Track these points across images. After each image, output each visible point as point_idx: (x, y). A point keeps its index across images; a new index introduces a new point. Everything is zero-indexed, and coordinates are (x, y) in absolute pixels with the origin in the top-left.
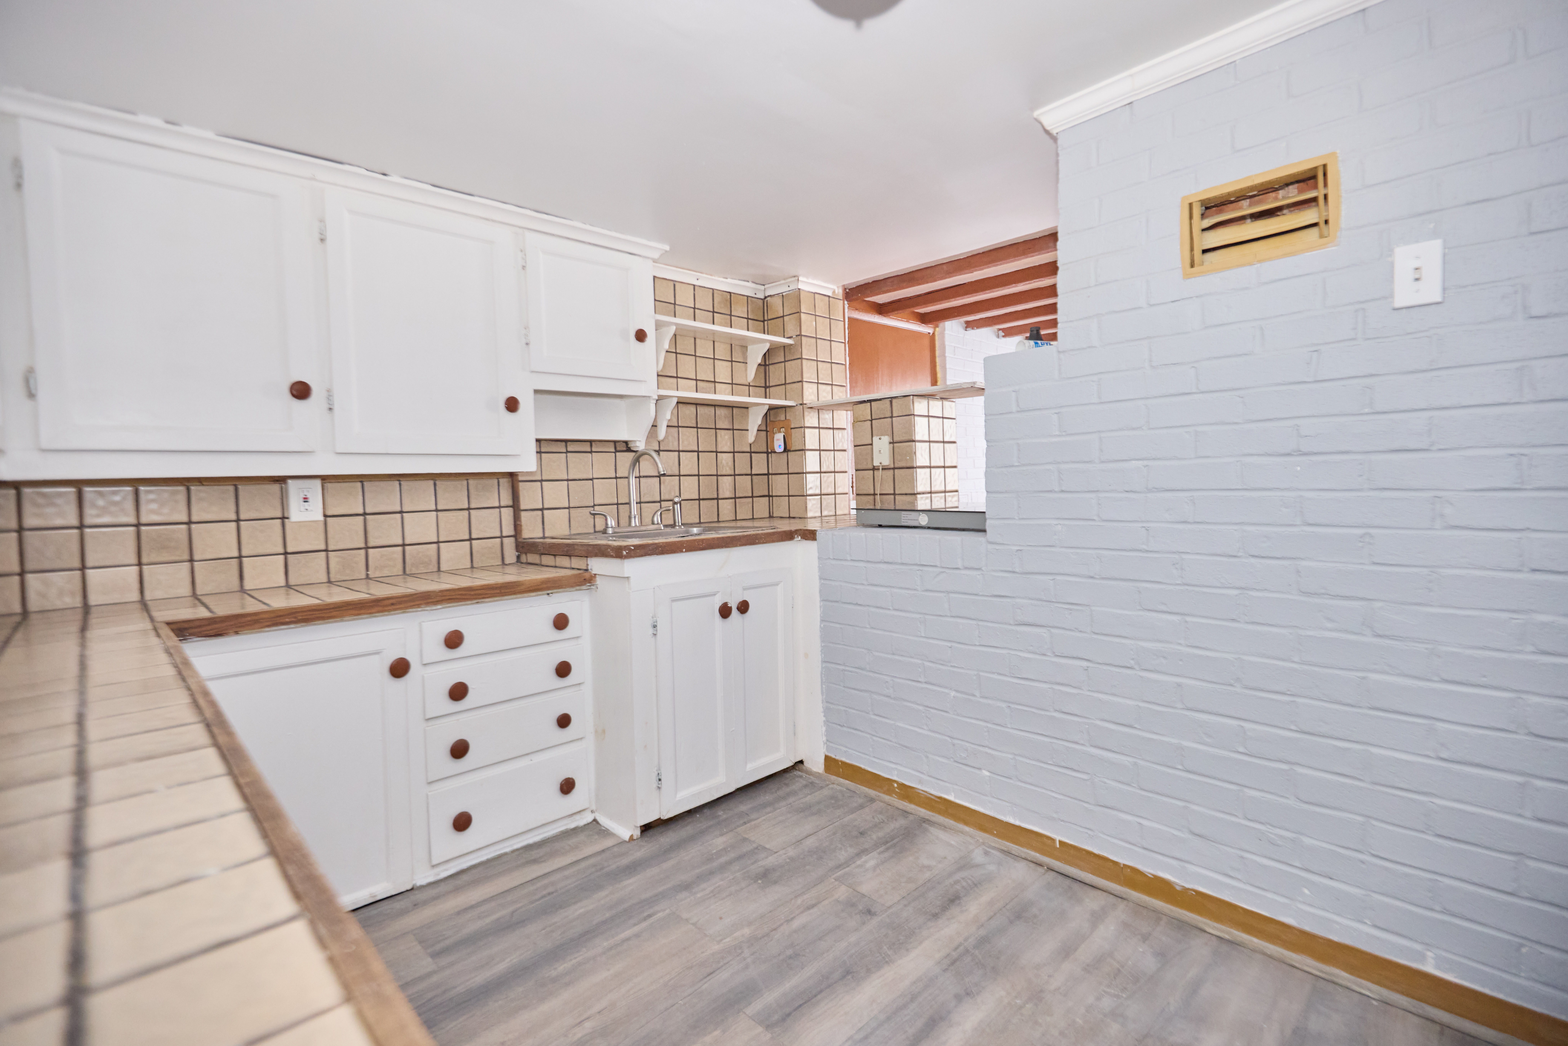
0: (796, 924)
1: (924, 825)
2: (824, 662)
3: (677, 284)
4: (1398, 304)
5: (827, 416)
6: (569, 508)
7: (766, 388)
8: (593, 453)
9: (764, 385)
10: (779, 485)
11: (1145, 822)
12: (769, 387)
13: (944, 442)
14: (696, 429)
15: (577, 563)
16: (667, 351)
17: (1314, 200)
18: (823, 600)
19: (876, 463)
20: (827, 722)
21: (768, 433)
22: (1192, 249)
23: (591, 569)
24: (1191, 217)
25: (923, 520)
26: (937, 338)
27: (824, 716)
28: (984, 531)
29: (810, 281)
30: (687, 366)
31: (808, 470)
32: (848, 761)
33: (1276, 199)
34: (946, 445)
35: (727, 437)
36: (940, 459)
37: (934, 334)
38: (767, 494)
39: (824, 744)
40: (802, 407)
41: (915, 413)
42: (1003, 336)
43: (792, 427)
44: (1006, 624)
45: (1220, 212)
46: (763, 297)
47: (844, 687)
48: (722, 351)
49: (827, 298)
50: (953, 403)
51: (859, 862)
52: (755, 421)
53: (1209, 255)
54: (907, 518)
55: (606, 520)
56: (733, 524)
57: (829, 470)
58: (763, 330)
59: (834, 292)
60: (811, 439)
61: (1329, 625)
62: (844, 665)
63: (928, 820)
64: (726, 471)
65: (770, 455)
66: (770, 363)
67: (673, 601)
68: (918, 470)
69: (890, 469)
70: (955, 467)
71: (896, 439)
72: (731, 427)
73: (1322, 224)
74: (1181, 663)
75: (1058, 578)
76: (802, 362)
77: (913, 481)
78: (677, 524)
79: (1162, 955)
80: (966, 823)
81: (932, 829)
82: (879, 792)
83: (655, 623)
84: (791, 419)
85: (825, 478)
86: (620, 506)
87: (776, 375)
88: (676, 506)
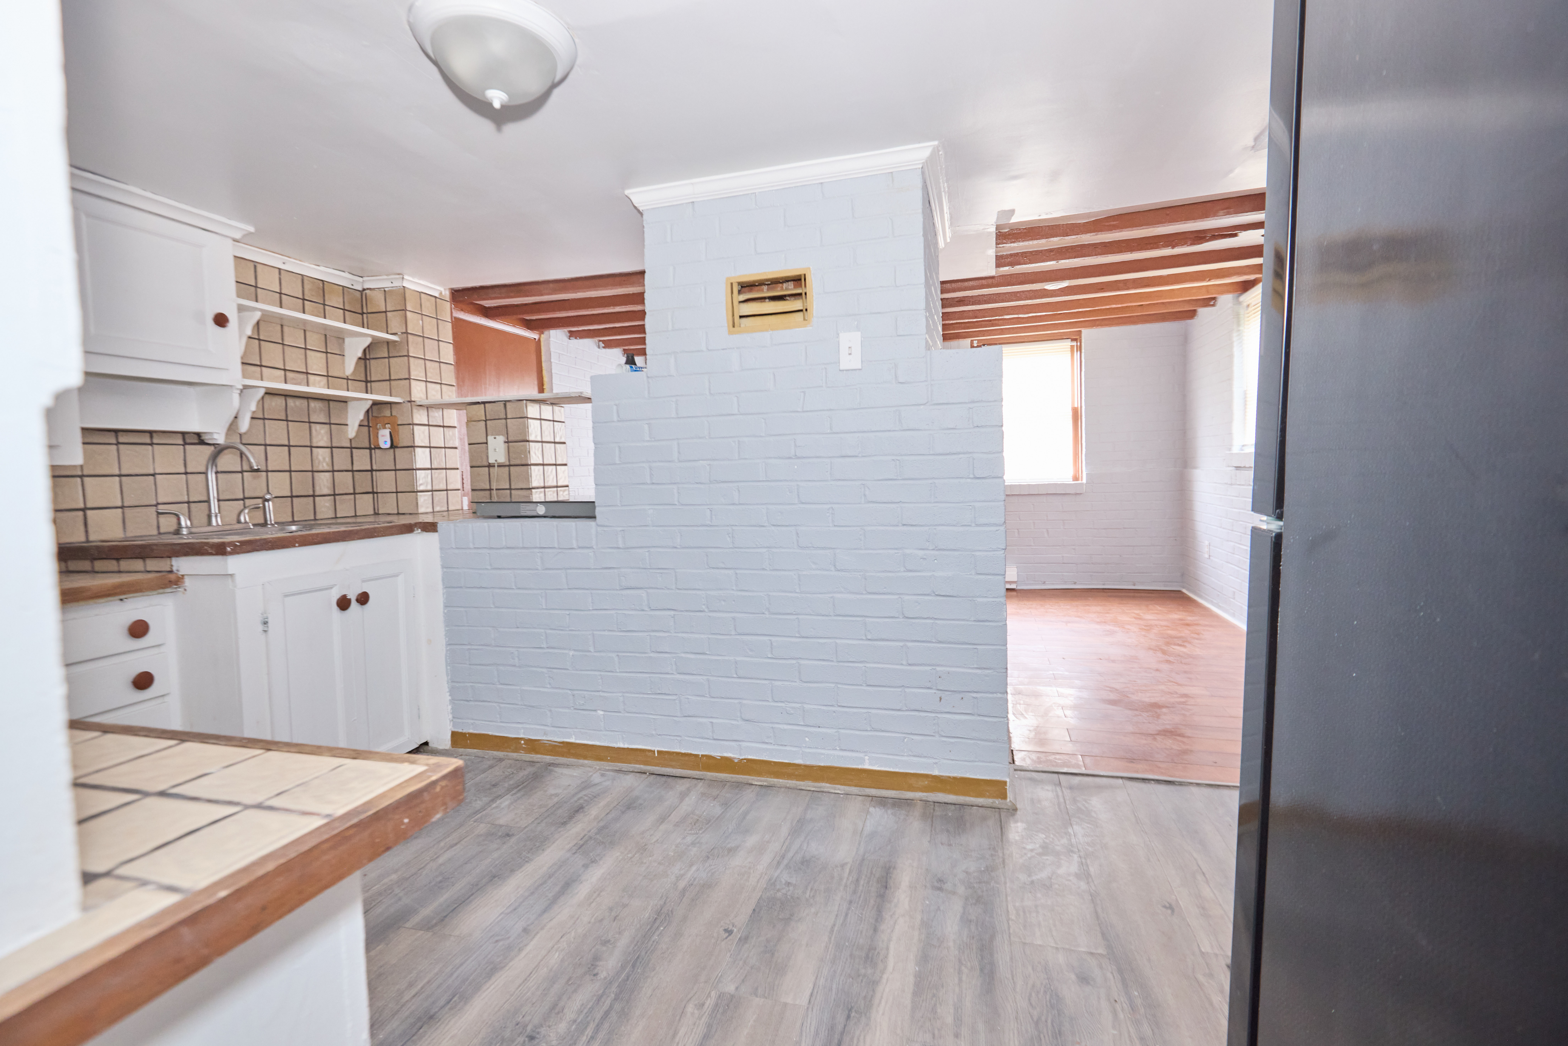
0: (441, 860)
1: (550, 768)
2: (448, 644)
3: (258, 266)
4: (842, 368)
5: (436, 414)
6: (122, 507)
7: (367, 383)
8: (155, 446)
9: (364, 379)
10: (385, 482)
11: (714, 721)
12: (371, 381)
13: (555, 443)
14: (285, 422)
15: (153, 564)
16: (250, 337)
17: (800, 294)
18: (446, 587)
19: (491, 461)
20: (453, 701)
21: (371, 429)
22: (733, 315)
23: (178, 571)
24: (732, 293)
25: (541, 510)
26: (542, 344)
27: (450, 695)
28: (594, 517)
29: (416, 280)
30: (272, 354)
31: (418, 467)
32: (475, 732)
33: (782, 289)
34: (557, 445)
35: (323, 432)
36: (551, 458)
37: (539, 339)
38: (371, 490)
39: (450, 722)
40: (409, 404)
41: (529, 416)
42: (604, 347)
43: (399, 423)
44: (614, 590)
45: (750, 291)
46: (360, 289)
47: (470, 664)
48: (315, 341)
49: (434, 299)
50: (562, 408)
51: (494, 805)
52: (355, 416)
53: (744, 320)
54: (525, 510)
55: (179, 519)
56: (333, 521)
57: (440, 467)
58: (361, 323)
59: (441, 293)
60: (421, 436)
61: (814, 566)
62: (470, 644)
63: (553, 763)
64: (323, 467)
65: (373, 451)
66: (371, 357)
67: (286, 596)
68: (533, 467)
69: (505, 466)
70: (566, 465)
71: (510, 439)
72: (328, 422)
73: (804, 310)
74: (733, 603)
75: (652, 550)
76: (409, 360)
77: (528, 478)
78: (269, 522)
79: (726, 805)
80: (585, 758)
81: (557, 769)
82: (507, 752)
83: (266, 620)
84: (398, 416)
85: (436, 475)
86: (192, 505)
87: (377, 370)
88: (266, 503)
